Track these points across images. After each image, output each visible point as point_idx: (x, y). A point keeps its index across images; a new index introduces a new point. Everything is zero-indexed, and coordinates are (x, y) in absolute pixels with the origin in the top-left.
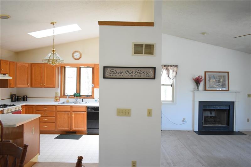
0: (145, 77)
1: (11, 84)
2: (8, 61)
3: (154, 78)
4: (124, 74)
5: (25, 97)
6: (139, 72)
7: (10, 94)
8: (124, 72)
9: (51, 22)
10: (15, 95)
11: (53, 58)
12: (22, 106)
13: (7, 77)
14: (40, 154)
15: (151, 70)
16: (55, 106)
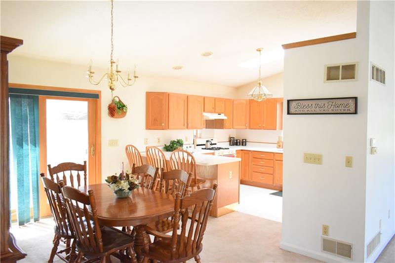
0: (342, 112)
1: (226, 124)
2: (223, 99)
3: (356, 113)
4: (313, 109)
5: (244, 141)
6: (334, 104)
7: (228, 137)
8: (314, 105)
9: (257, 48)
10: (234, 138)
11: (260, 92)
12: (236, 151)
13: (222, 117)
14: (240, 202)
15: (351, 102)
16: (273, 153)
